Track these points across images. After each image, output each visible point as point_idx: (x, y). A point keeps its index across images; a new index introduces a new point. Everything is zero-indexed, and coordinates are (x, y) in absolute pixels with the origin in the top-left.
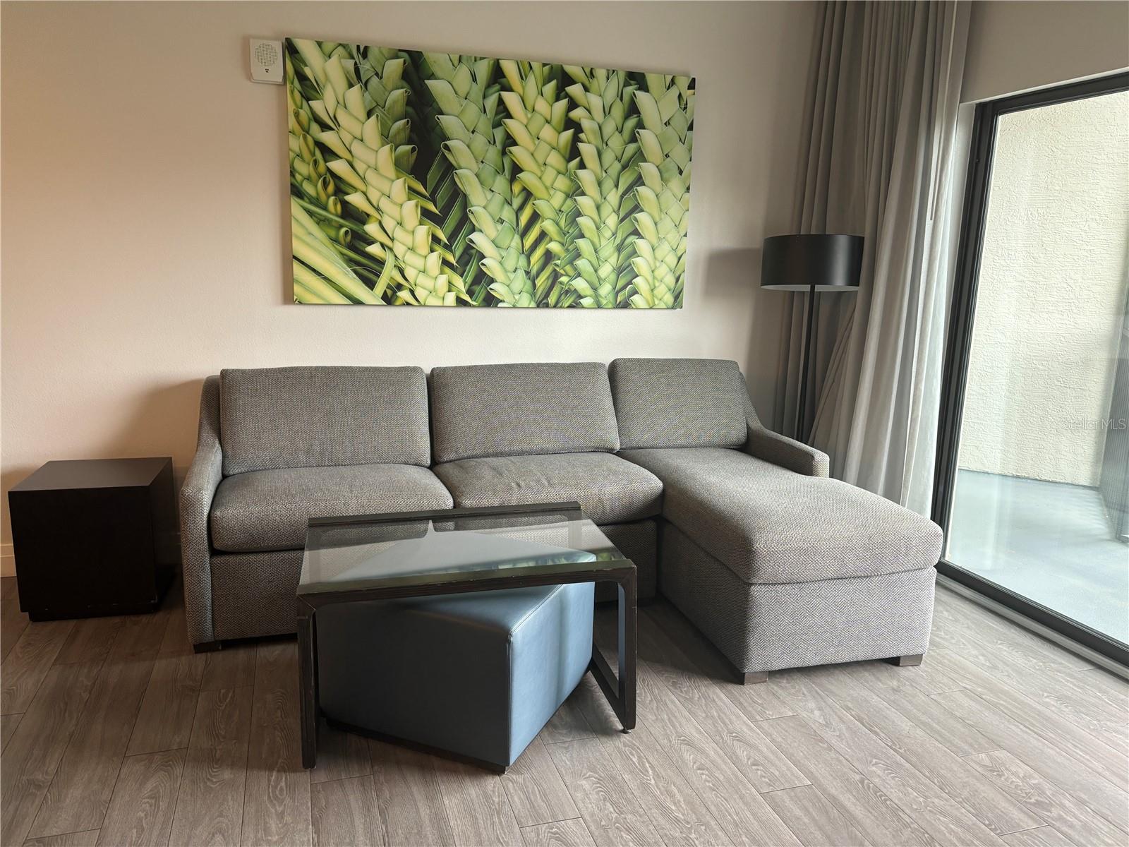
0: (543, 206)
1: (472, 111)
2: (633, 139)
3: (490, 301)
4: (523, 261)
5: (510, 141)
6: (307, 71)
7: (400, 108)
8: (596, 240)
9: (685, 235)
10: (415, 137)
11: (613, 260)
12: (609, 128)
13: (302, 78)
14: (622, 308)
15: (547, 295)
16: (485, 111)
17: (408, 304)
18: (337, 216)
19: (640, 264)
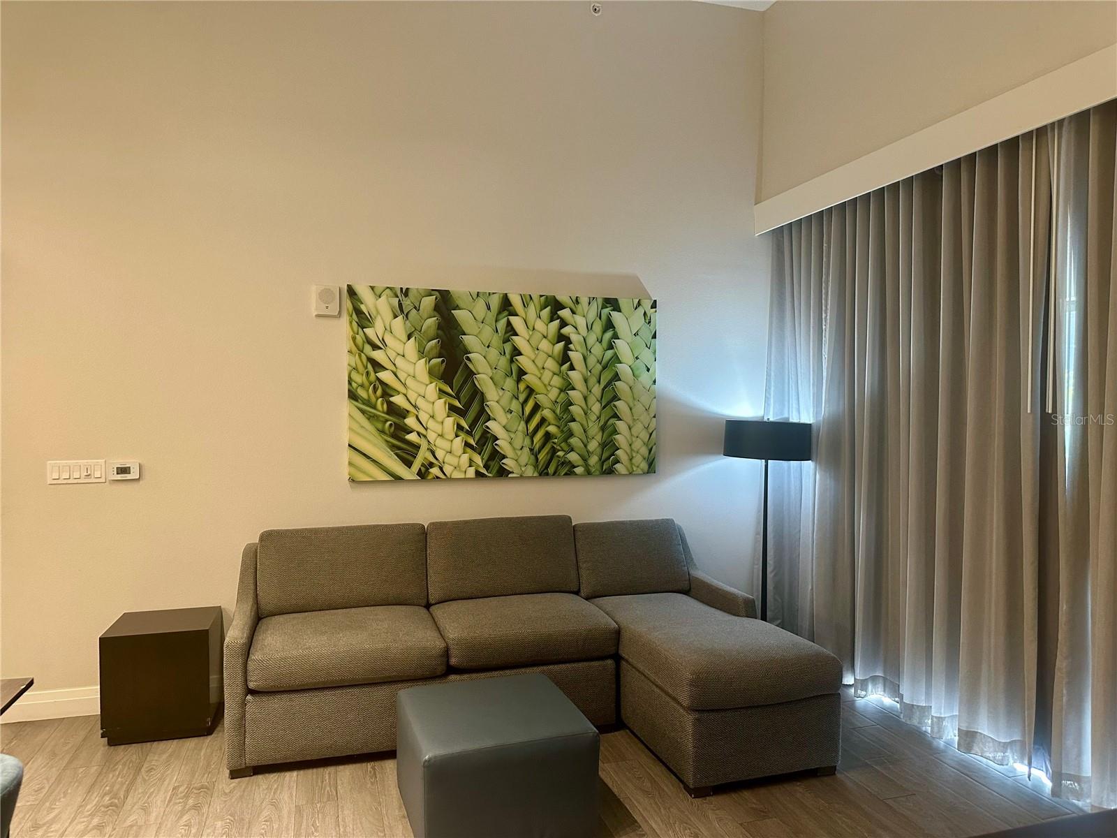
0: (541, 399)
1: (487, 331)
2: (611, 347)
3: (503, 473)
4: (527, 441)
5: (516, 352)
6: (363, 307)
7: (432, 331)
8: (585, 423)
9: (654, 417)
10: (444, 352)
11: (599, 437)
12: (592, 339)
13: (358, 312)
14: (608, 474)
15: (547, 467)
16: (497, 331)
17: (438, 477)
18: (383, 412)
19: (620, 439)
